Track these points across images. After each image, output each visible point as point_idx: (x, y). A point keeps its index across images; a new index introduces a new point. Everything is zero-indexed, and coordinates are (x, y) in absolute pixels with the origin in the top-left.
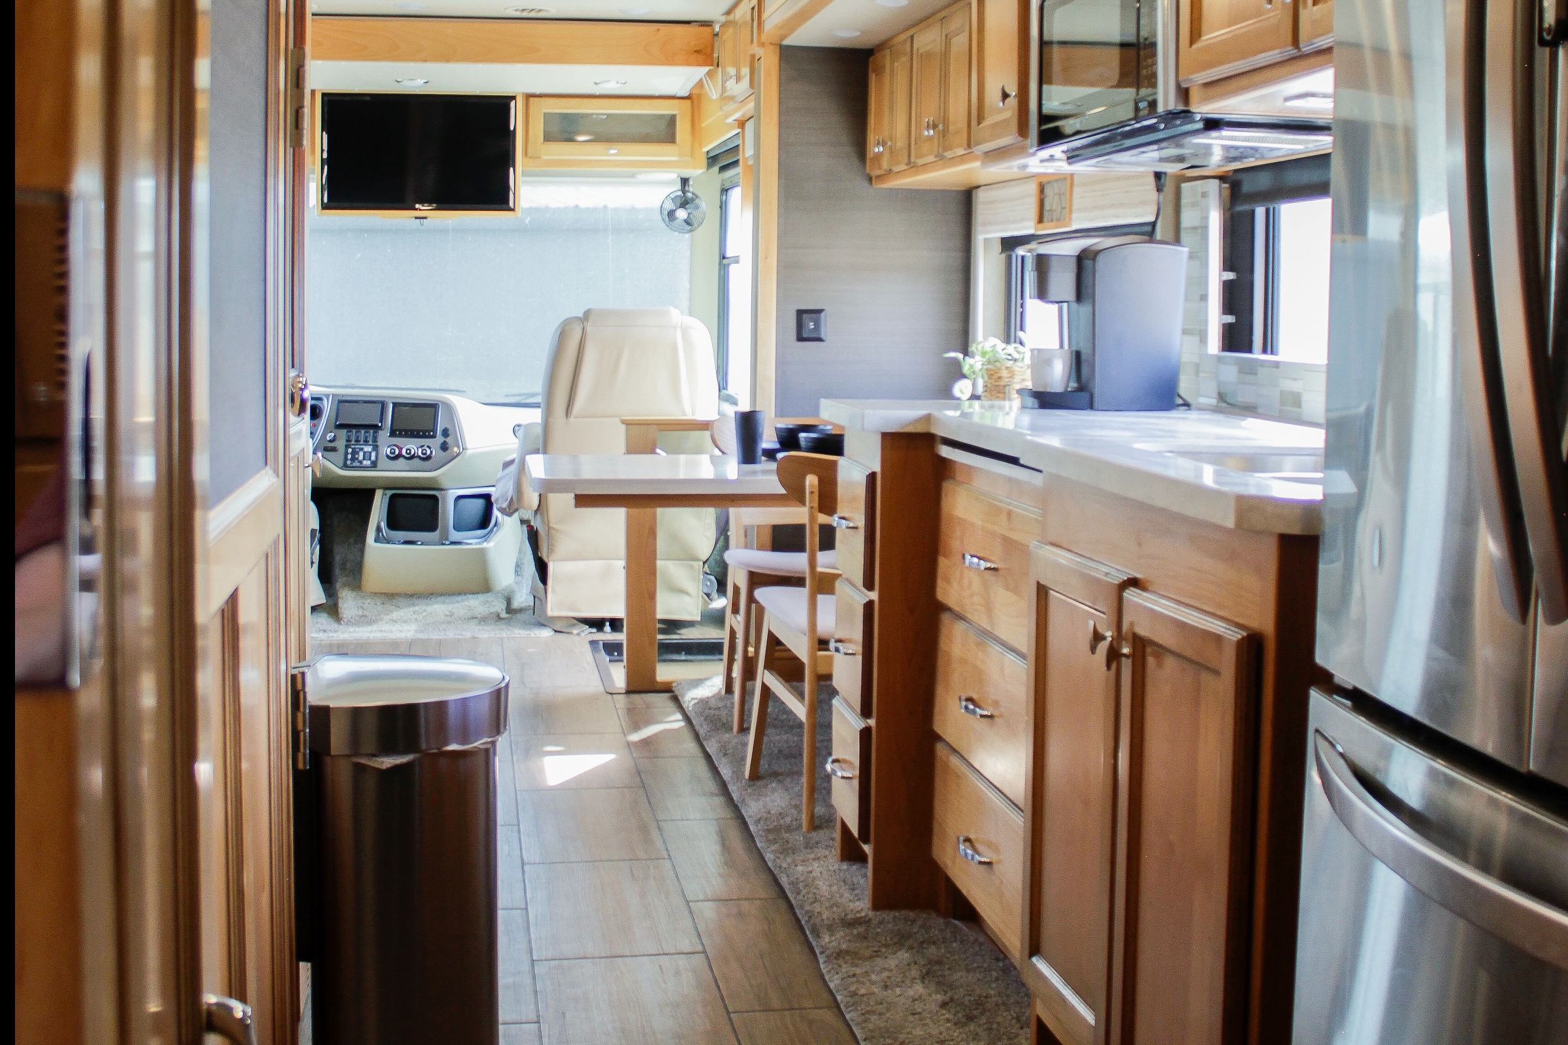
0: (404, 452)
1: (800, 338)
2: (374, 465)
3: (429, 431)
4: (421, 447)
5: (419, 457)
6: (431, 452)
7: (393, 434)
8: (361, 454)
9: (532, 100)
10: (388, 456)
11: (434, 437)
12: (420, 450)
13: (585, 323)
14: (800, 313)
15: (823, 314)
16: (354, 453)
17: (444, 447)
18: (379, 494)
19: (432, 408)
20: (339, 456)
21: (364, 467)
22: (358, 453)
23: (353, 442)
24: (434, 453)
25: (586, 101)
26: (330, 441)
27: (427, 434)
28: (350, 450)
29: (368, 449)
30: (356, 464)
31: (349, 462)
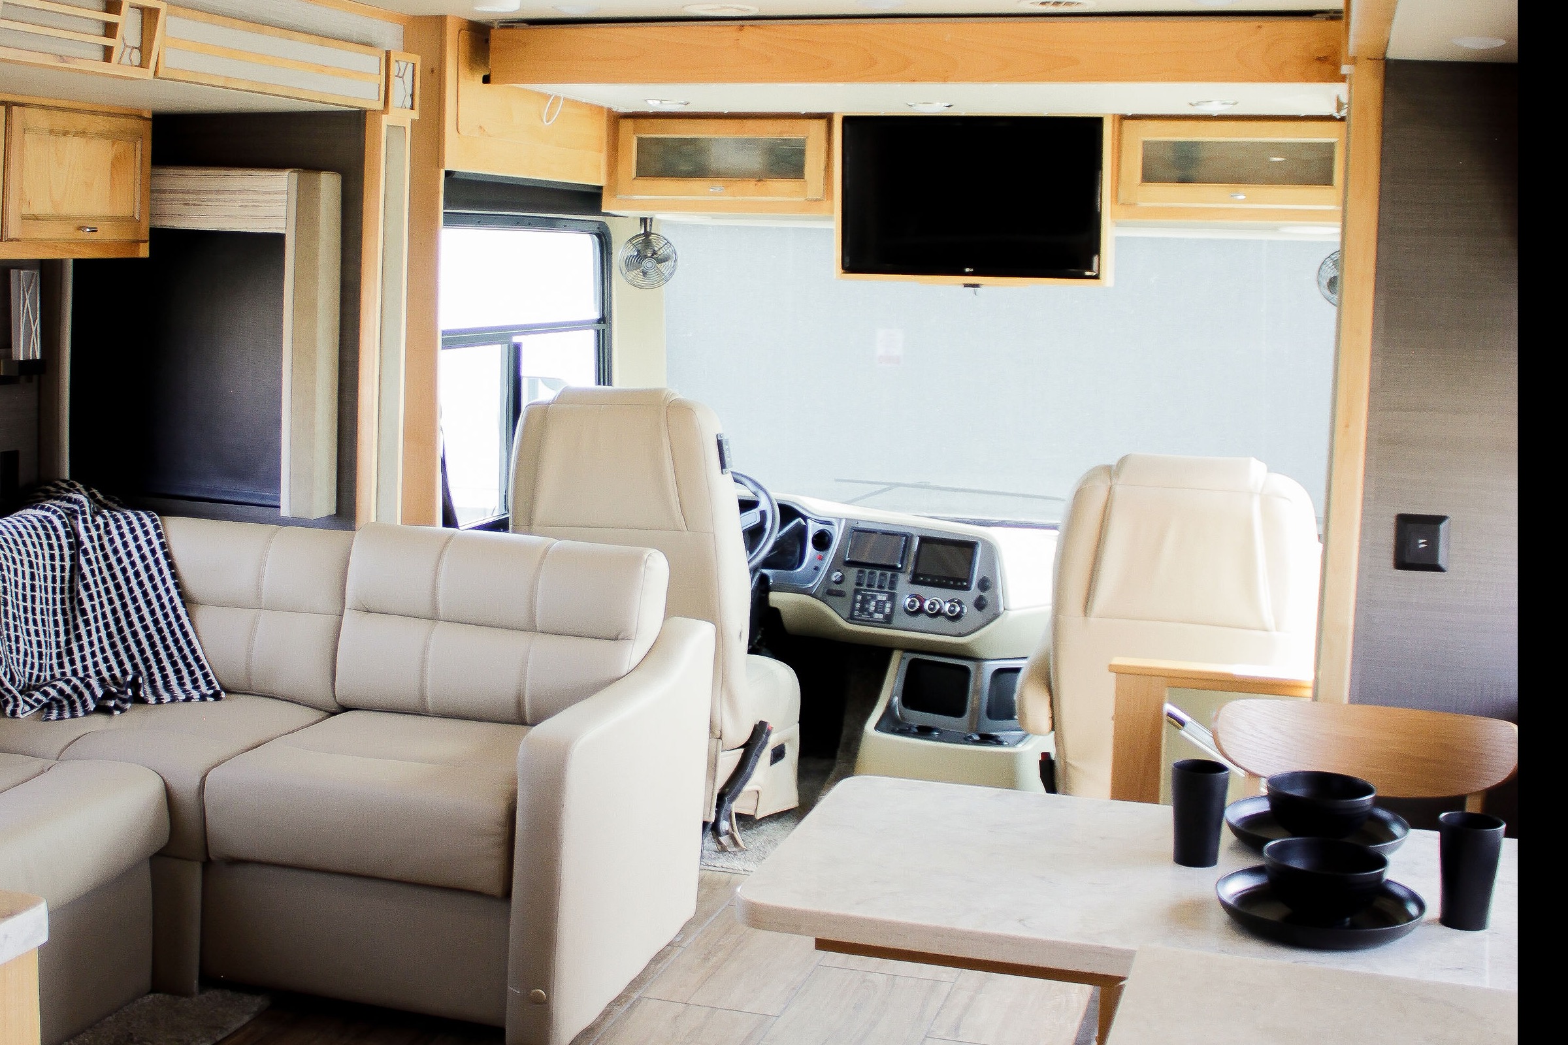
0: (926, 605)
1: (1402, 564)
2: (888, 619)
3: (962, 580)
4: (950, 601)
5: (944, 614)
6: (962, 609)
7: (915, 580)
8: (873, 603)
9: (1126, 123)
10: (906, 610)
11: (967, 588)
12: (948, 605)
13: (1115, 481)
14: (1404, 521)
15: (1443, 527)
16: (865, 601)
17: (980, 604)
18: (896, 658)
19: (967, 547)
20: (845, 604)
21: (873, 622)
22: (868, 602)
23: (864, 587)
24: (965, 611)
25: (1203, 124)
26: (837, 582)
27: (959, 584)
28: (859, 597)
29: (882, 597)
30: (865, 616)
31: (856, 613)
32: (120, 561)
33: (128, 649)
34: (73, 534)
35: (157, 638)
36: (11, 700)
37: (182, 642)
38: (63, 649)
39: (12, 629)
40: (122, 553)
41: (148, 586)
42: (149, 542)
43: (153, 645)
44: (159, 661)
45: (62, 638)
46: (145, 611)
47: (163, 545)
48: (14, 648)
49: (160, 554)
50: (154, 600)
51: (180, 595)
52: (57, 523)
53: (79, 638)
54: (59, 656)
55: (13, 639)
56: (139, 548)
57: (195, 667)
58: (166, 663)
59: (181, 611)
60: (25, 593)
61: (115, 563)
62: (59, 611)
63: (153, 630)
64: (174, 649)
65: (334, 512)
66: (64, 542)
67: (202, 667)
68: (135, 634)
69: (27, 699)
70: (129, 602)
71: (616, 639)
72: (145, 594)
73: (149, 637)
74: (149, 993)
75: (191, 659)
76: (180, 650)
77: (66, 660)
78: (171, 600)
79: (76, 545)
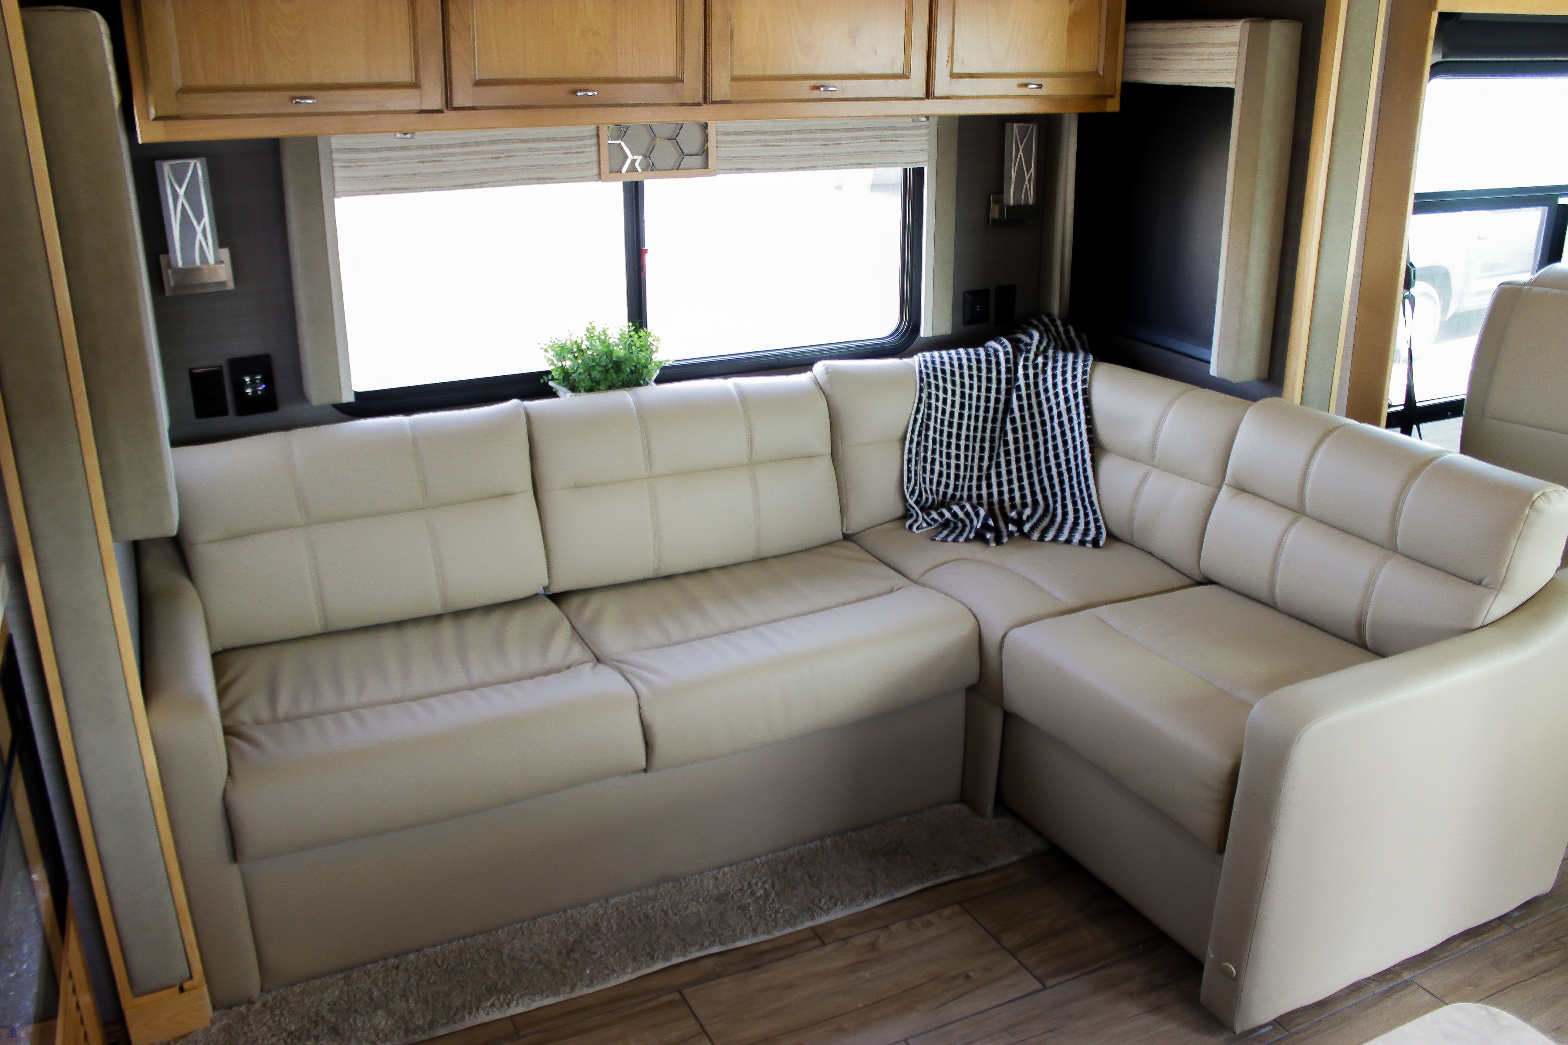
32: (1048, 400)
33: (1041, 481)
34: (1012, 371)
35: (1066, 476)
36: (915, 515)
37: (1083, 485)
38: (984, 474)
39: (930, 452)
40: (1051, 393)
41: (1067, 427)
42: (1074, 386)
43: (1062, 482)
44: (1064, 498)
45: (985, 464)
46: (1061, 450)
47: (1084, 391)
48: (928, 468)
49: (1080, 399)
50: (1070, 441)
51: (1090, 440)
52: (1002, 358)
53: (998, 465)
54: (979, 478)
55: (929, 460)
56: (1065, 390)
57: (1089, 511)
58: (1069, 502)
59: (1088, 456)
60: (951, 420)
61: (1044, 401)
62: (988, 438)
63: (1064, 467)
64: (1076, 490)
65: (1266, 376)
66: (1003, 376)
67: (1094, 512)
68: (1049, 469)
69: (925, 517)
70: (1050, 439)
71: (1480, 584)
72: (1063, 434)
73: (1060, 474)
74: (956, 802)
75: (1087, 503)
76: (1081, 491)
77: (984, 483)
78: (1082, 443)
79: (1012, 381)
